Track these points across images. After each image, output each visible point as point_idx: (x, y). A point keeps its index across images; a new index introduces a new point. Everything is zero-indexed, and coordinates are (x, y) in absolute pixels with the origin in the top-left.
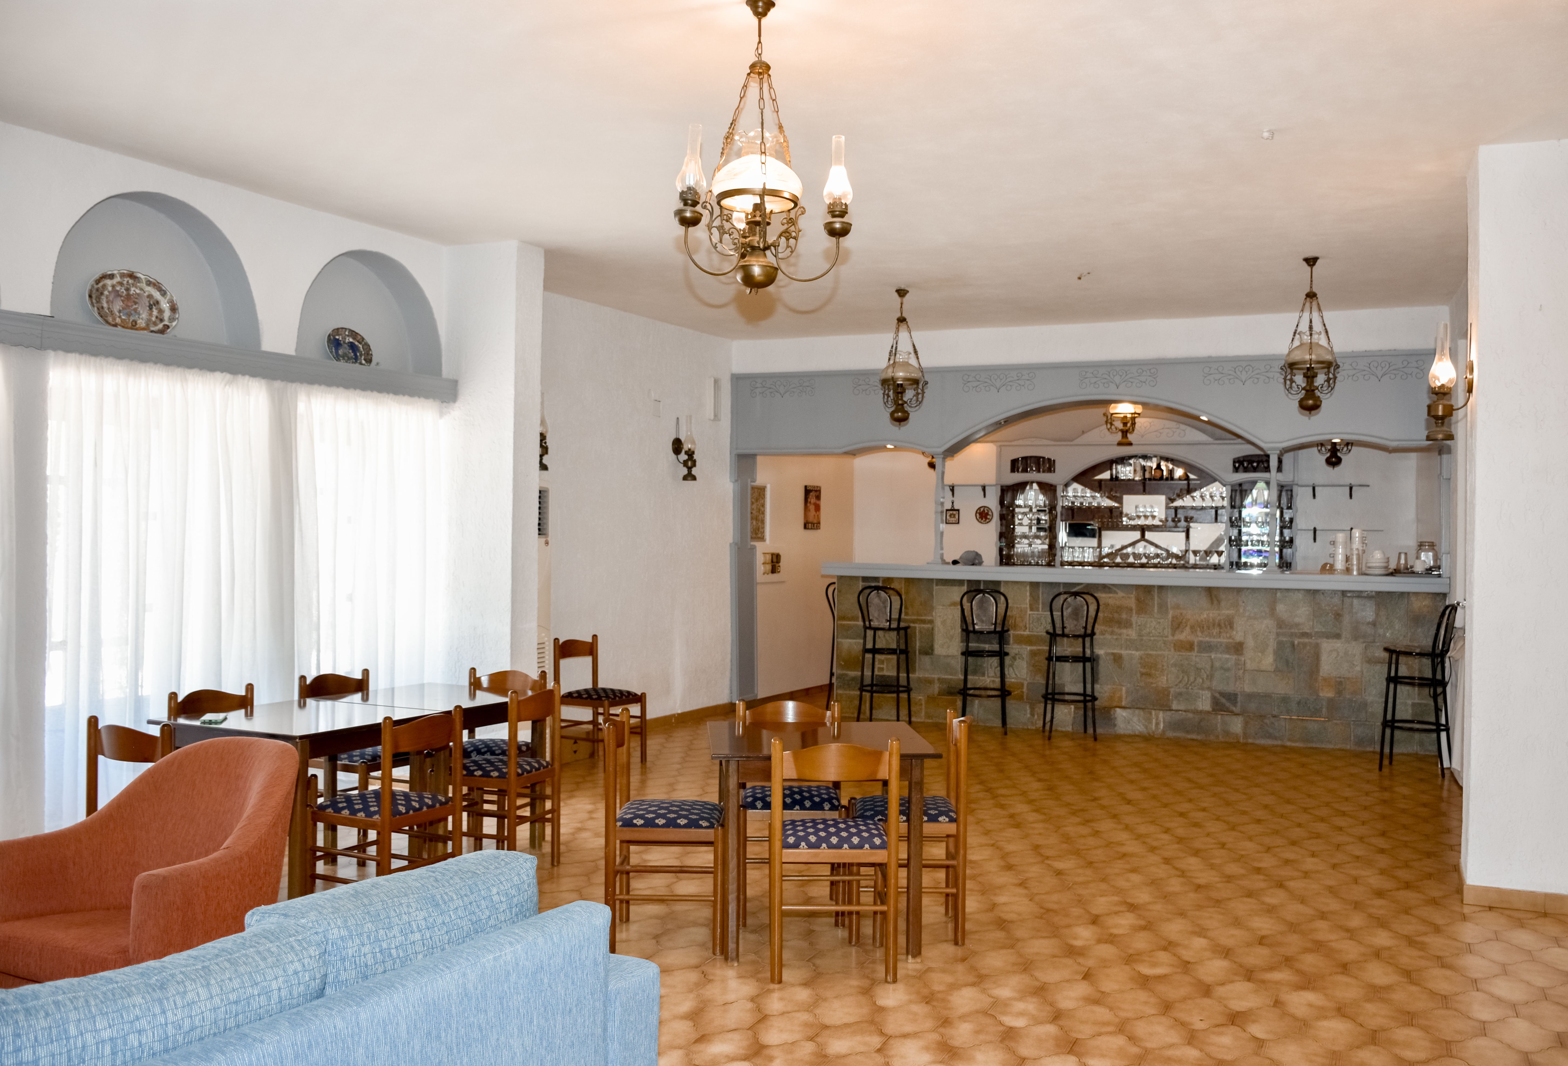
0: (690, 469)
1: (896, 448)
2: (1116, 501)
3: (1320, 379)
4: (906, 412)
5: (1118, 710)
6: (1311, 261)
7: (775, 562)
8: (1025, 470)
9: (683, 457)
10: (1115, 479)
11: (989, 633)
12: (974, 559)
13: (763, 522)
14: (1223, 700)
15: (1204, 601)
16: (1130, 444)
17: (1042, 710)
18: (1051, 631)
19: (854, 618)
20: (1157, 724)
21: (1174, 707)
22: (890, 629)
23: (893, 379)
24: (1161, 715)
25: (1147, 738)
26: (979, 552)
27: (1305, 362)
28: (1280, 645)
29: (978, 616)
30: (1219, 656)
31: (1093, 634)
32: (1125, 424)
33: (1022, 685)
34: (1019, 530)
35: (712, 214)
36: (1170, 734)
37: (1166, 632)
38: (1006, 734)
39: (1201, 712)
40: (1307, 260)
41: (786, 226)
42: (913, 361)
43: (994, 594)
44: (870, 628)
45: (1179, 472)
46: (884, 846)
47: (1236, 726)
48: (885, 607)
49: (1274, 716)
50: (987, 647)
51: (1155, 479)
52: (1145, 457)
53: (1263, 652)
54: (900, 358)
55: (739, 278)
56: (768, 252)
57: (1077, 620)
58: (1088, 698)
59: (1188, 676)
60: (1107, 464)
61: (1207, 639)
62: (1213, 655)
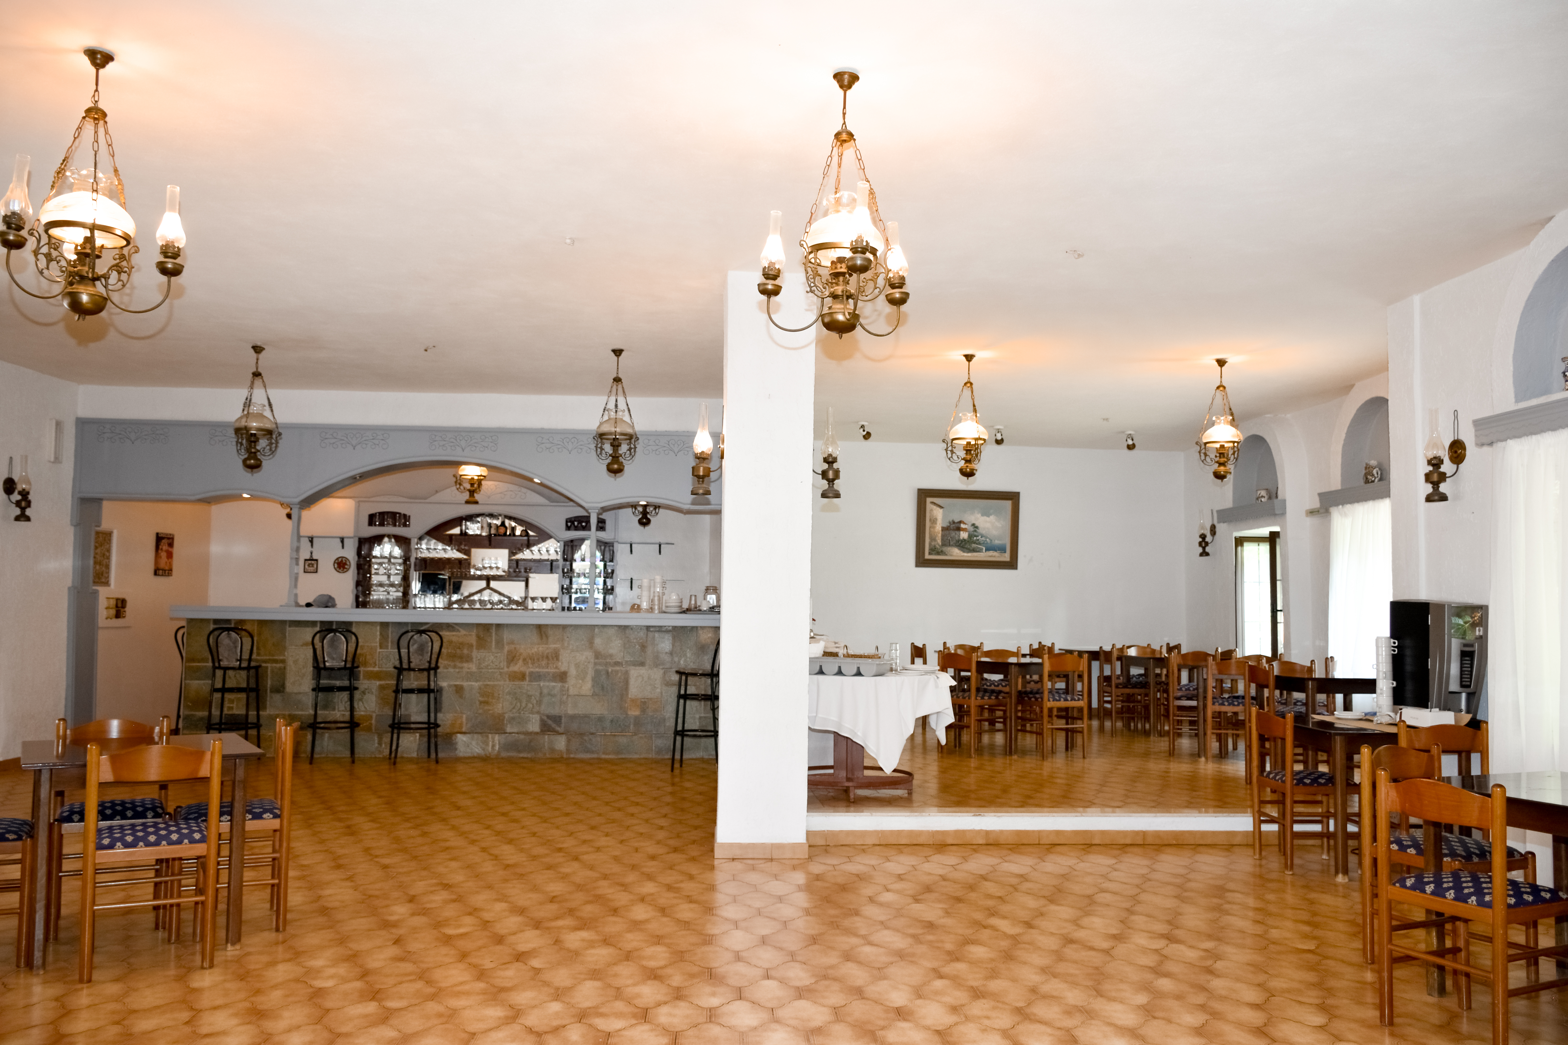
0: (23, 509)
1: (253, 498)
2: (465, 554)
3: (624, 448)
4: (259, 460)
5: (459, 735)
6: (618, 352)
7: (120, 607)
8: (382, 524)
9: (16, 497)
10: (464, 534)
11: (339, 669)
12: (328, 602)
13: (108, 567)
14: (550, 722)
15: (534, 637)
16: (476, 503)
17: (389, 740)
18: (398, 666)
19: (204, 660)
20: (493, 746)
21: (508, 730)
22: (240, 668)
23: (247, 429)
24: (497, 737)
25: (485, 759)
26: (333, 596)
27: (611, 434)
28: (597, 673)
29: (329, 655)
30: (547, 684)
31: (437, 668)
32: (472, 485)
33: (371, 717)
34: (375, 579)
35: (39, 241)
36: (504, 754)
37: (502, 664)
38: (353, 762)
39: (531, 733)
40: (614, 351)
41: (118, 261)
42: (267, 413)
43: (345, 633)
44: (220, 668)
45: (520, 530)
46: (203, 840)
47: (561, 743)
48: (236, 647)
49: (592, 734)
50: (338, 683)
51: (499, 535)
52: (491, 516)
53: (583, 679)
54: (254, 409)
55: (65, 304)
56: (98, 283)
57: (422, 655)
58: (431, 726)
59: (521, 702)
60: (458, 521)
61: (537, 670)
62: (542, 684)
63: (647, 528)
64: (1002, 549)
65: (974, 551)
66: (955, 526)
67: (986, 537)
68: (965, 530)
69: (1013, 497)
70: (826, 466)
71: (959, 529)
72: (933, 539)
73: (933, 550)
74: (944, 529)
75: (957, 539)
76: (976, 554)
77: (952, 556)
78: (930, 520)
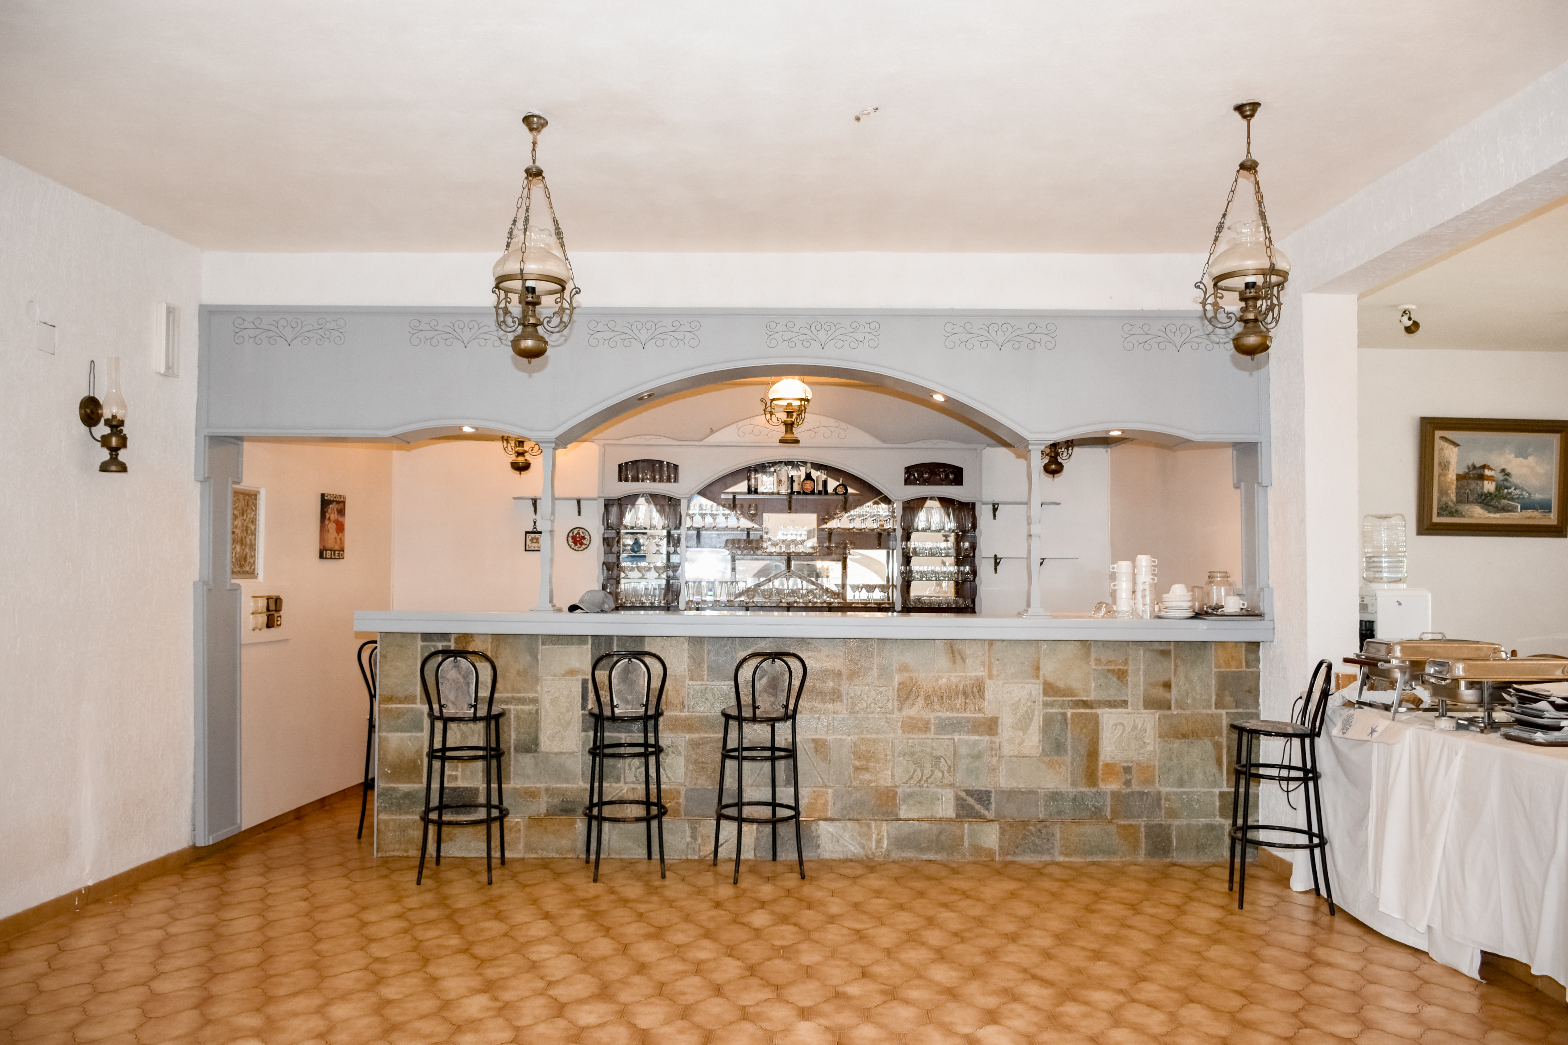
0: (114, 451)
1: (478, 433)
4: (542, 339)
5: (822, 823)
6: (1247, 110)
7: (273, 610)
9: (102, 430)
10: (754, 493)
11: (637, 719)
13: (253, 547)
14: (971, 801)
18: (732, 712)
19: (412, 701)
20: (879, 841)
21: (903, 814)
22: (475, 719)
23: (519, 277)
24: (885, 826)
25: (870, 865)
28: (1048, 718)
29: (619, 693)
30: (966, 737)
31: (796, 712)
32: (790, 414)
33: (685, 795)
36: (896, 855)
37: (889, 706)
39: (941, 820)
42: (555, 248)
44: (441, 717)
45: (832, 484)
47: (990, 837)
48: (468, 684)
49: (1041, 820)
50: (625, 740)
51: (805, 493)
52: (795, 464)
53: (1025, 730)
57: (775, 695)
59: (922, 767)
60: (746, 472)
61: (949, 714)
62: (956, 737)
64: (1545, 507)
65: (1504, 509)
66: (1477, 473)
67: (1523, 490)
68: (1490, 478)
69: (1562, 429)
72: (1443, 492)
73: (1442, 510)
74: (1459, 478)
75: (1479, 492)
76: (1506, 515)
77: (1471, 517)
78: (1440, 463)
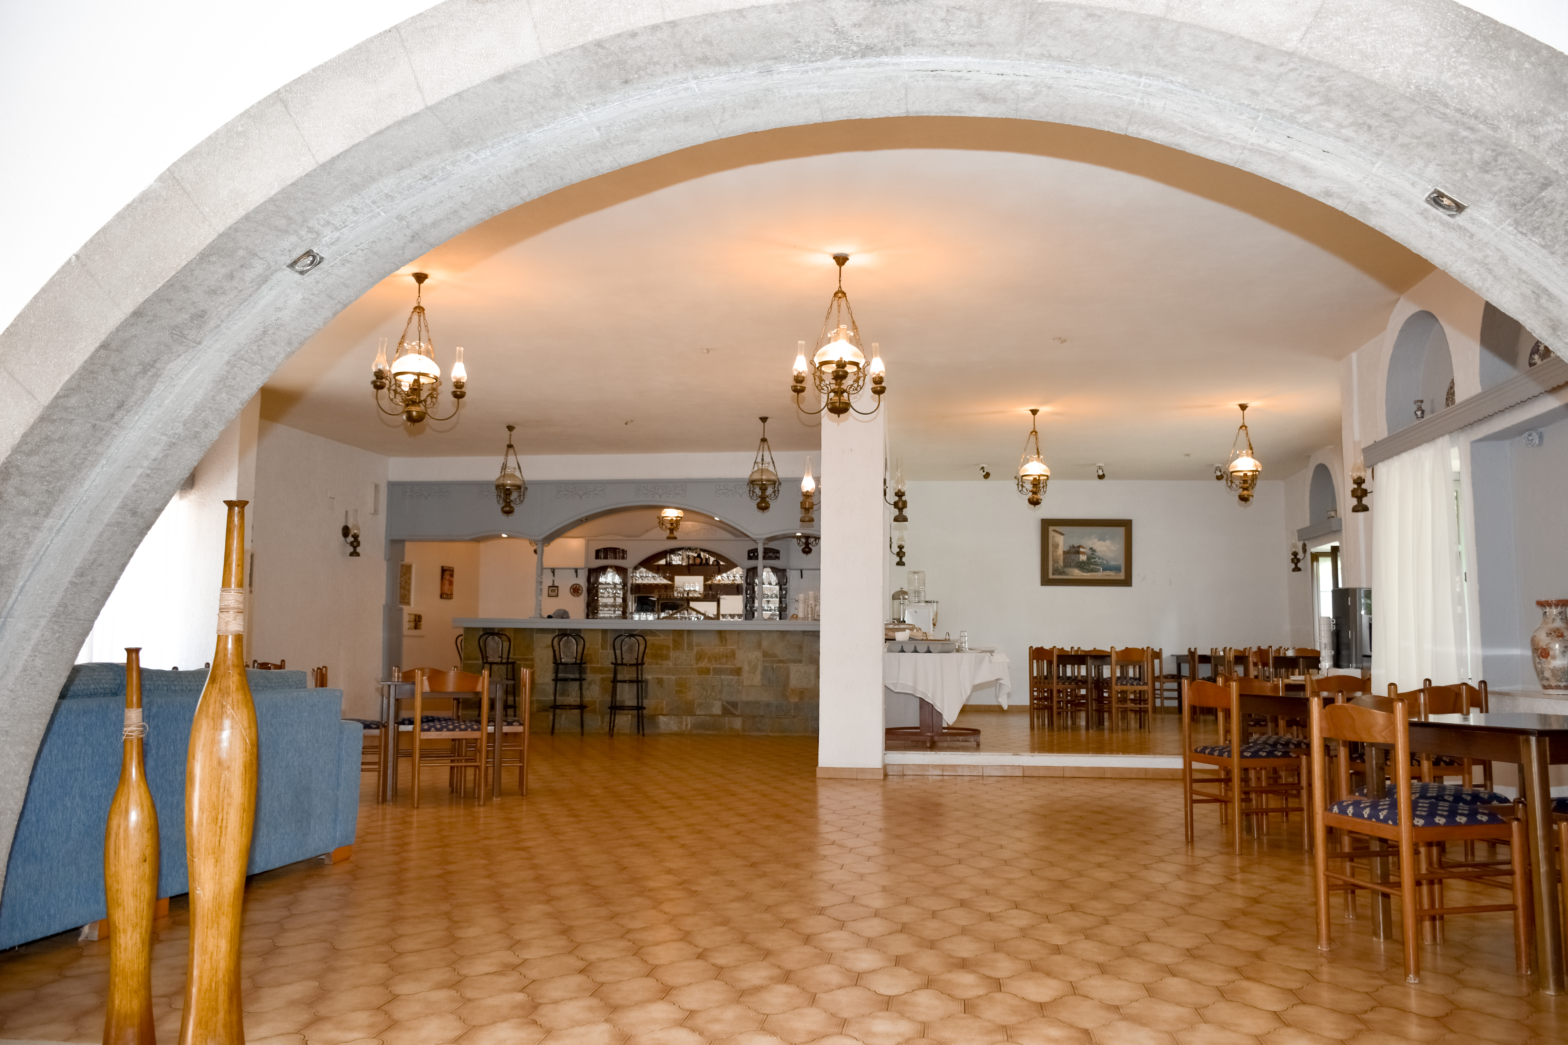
0: (355, 548)
1: (509, 537)
2: (670, 580)
3: (770, 491)
4: (512, 507)
5: (660, 717)
6: (764, 419)
7: (417, 621)
8: (606, 558)
9: (350, 539)
10: (669, 565)
11: (572, 664)
12: (563, 615)
13: (409, 591)
14: (729, 707)
15: (716, 640)
16: (675, 538)
17: (608, 720)
18: (614, 661)
19: (477, 659)
20: (687, 725)
21: (698, 713)
22: (501, 663)
23: (504, 485)
24: (689, 718)
25: (680, 735)
26: (567, 610)
27: (759, 480)
28: (765, 668)
29: (564, 653)
30: (726, 677)
31: (643, 664)
32: (672, 524)
33: (595, 702)
34: (601, 601)
35: (390, 383)
36: (695, 732)
37: (692, 662)
38: (582, 734)
39: (714, 716)
40: (761, 419)
41: (430, 392)
42: (517, 474)
43: (576, 638)
44: (487, 663)
45: (711, 560)
47: (738, 723)
48: (498, 648)
49: (761, 716)
50: (571, 676)
51: (696, 565)
52: (690, 549)
53: (754, 673)
54: (508, 471)
55: (404, 417)
56: (421, 404)
57: (632, 653)
58: (639, 708)
59: (707, 691)
60: (663, 554)
61: (719, 666)
62: (723, 677)
63: (809, 555)
64: (1117, 569)
65: (1092, 571)
66: (1075, 551)
67: (1103, 559)
68: (1083, 553)
69: (1126, 524)
70: (897, 499)
71: (1078, 553)
72: (1055, 561)
73: (1056, 571)
74: (1065, 553)
75: (1077, 561)
76: (1094, 574)
77: (1073, 575)
78: (1053, 545)
